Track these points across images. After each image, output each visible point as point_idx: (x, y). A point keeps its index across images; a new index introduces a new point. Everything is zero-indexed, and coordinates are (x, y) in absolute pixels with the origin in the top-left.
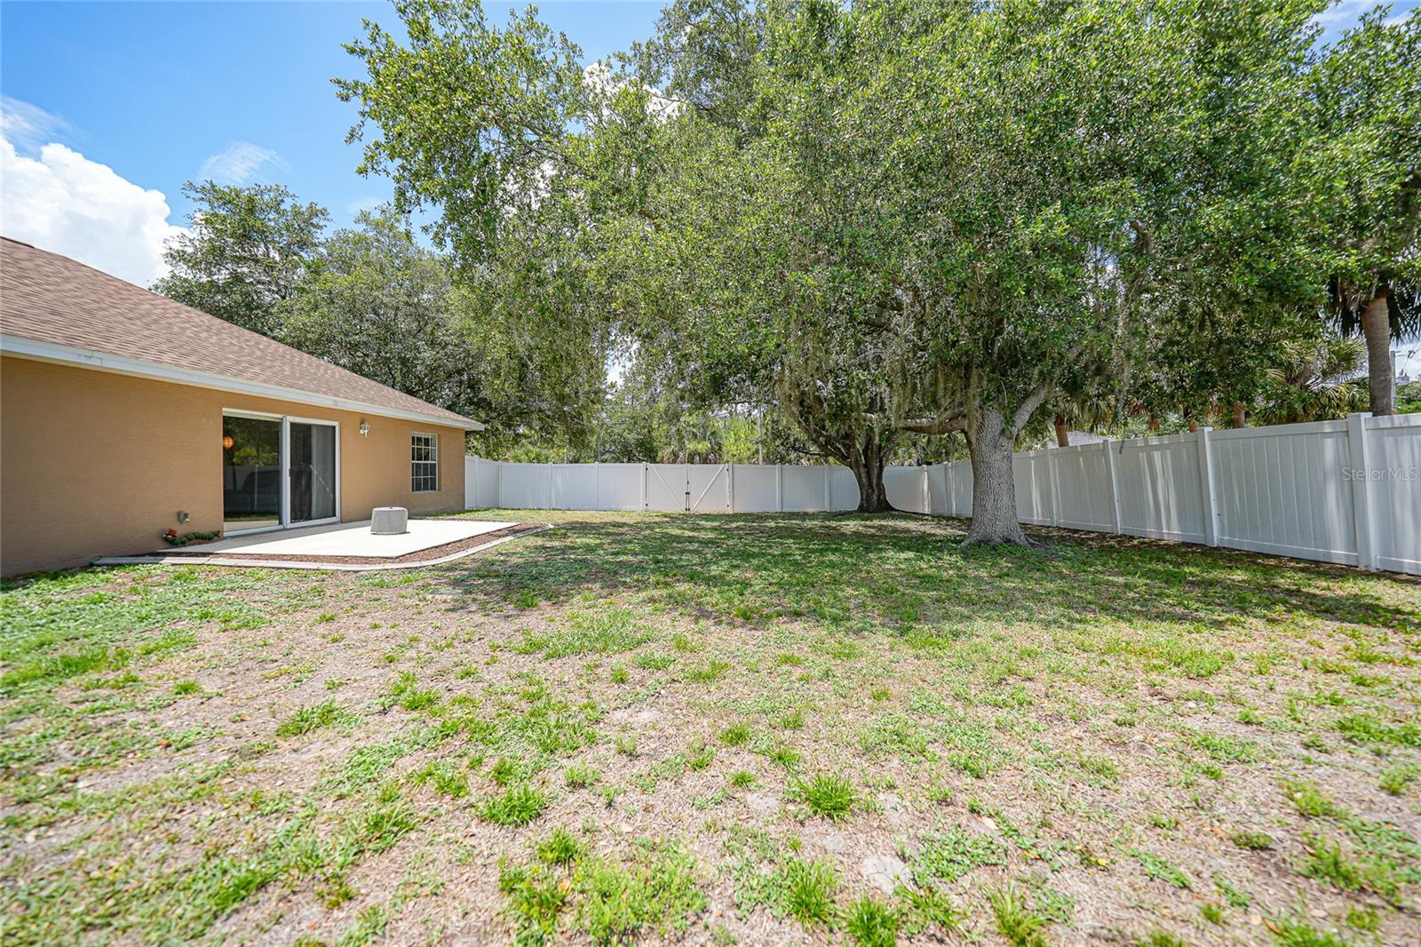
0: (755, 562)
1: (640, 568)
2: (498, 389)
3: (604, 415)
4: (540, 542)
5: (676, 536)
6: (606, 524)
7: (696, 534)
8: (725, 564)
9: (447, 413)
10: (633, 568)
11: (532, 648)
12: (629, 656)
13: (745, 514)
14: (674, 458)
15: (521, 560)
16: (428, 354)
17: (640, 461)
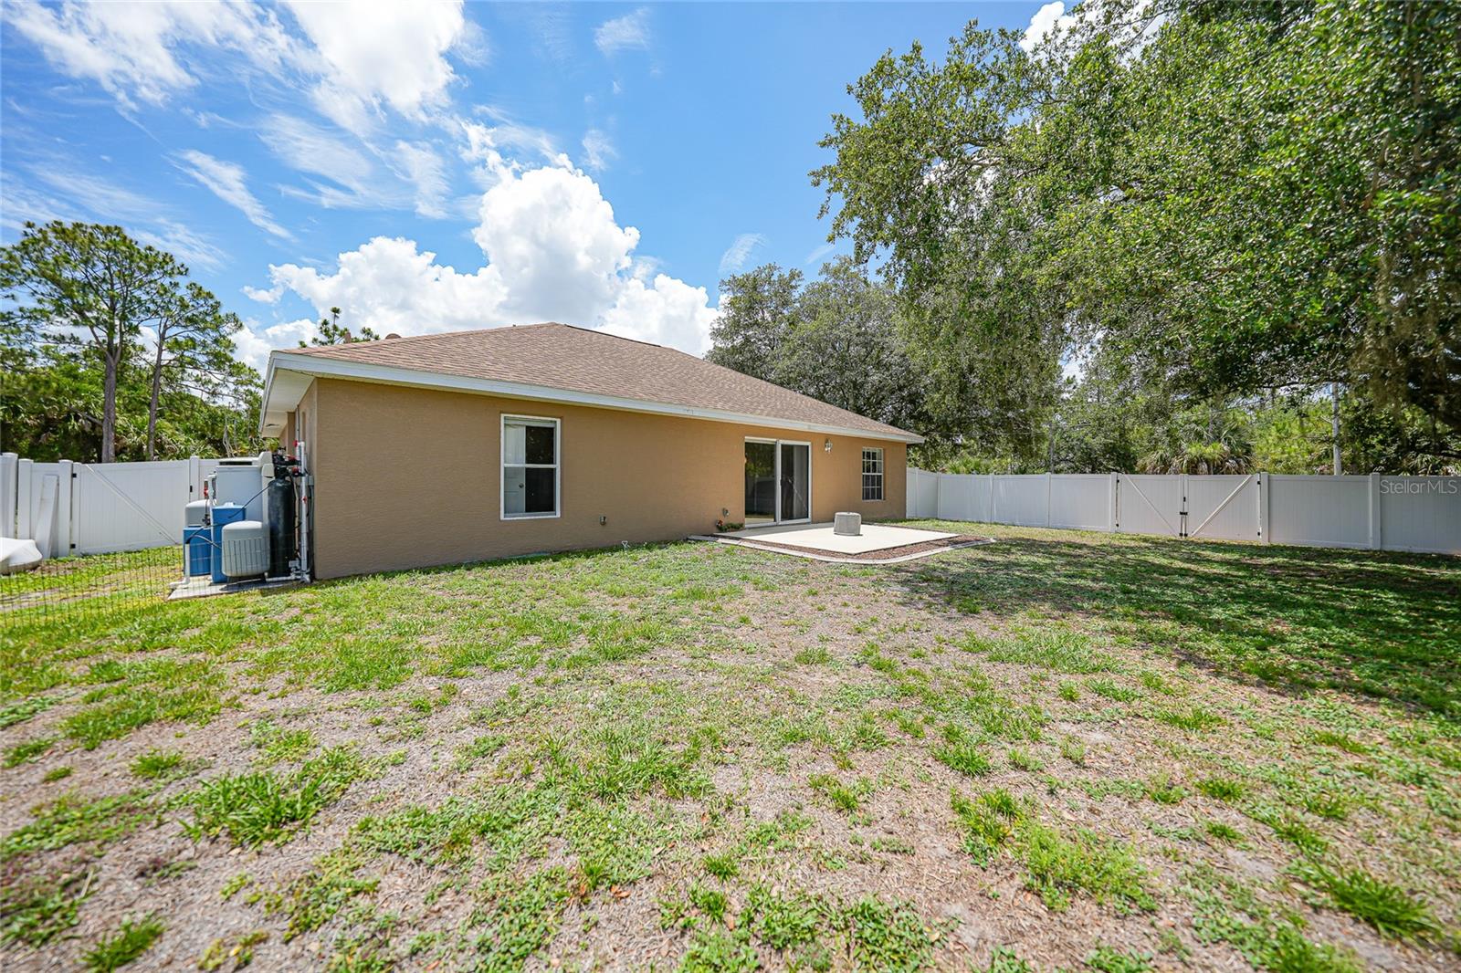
0: (1301, 613)
1: (1105, 596)
2: (939, 403)
3: (1058, 417)
4: (981, 555)
5: (1160, 566)
6: (1059, 543)
7: (1193, 567)
8: (1239, 609)
9: (892, 429)
10: (1093, 595)
11: (975, 648)
12: (1082, 679)
13: (1293, 548)
14: (1164, 467)
15: (962, 570)
16: (875, 378)
17: (1109, 470)
